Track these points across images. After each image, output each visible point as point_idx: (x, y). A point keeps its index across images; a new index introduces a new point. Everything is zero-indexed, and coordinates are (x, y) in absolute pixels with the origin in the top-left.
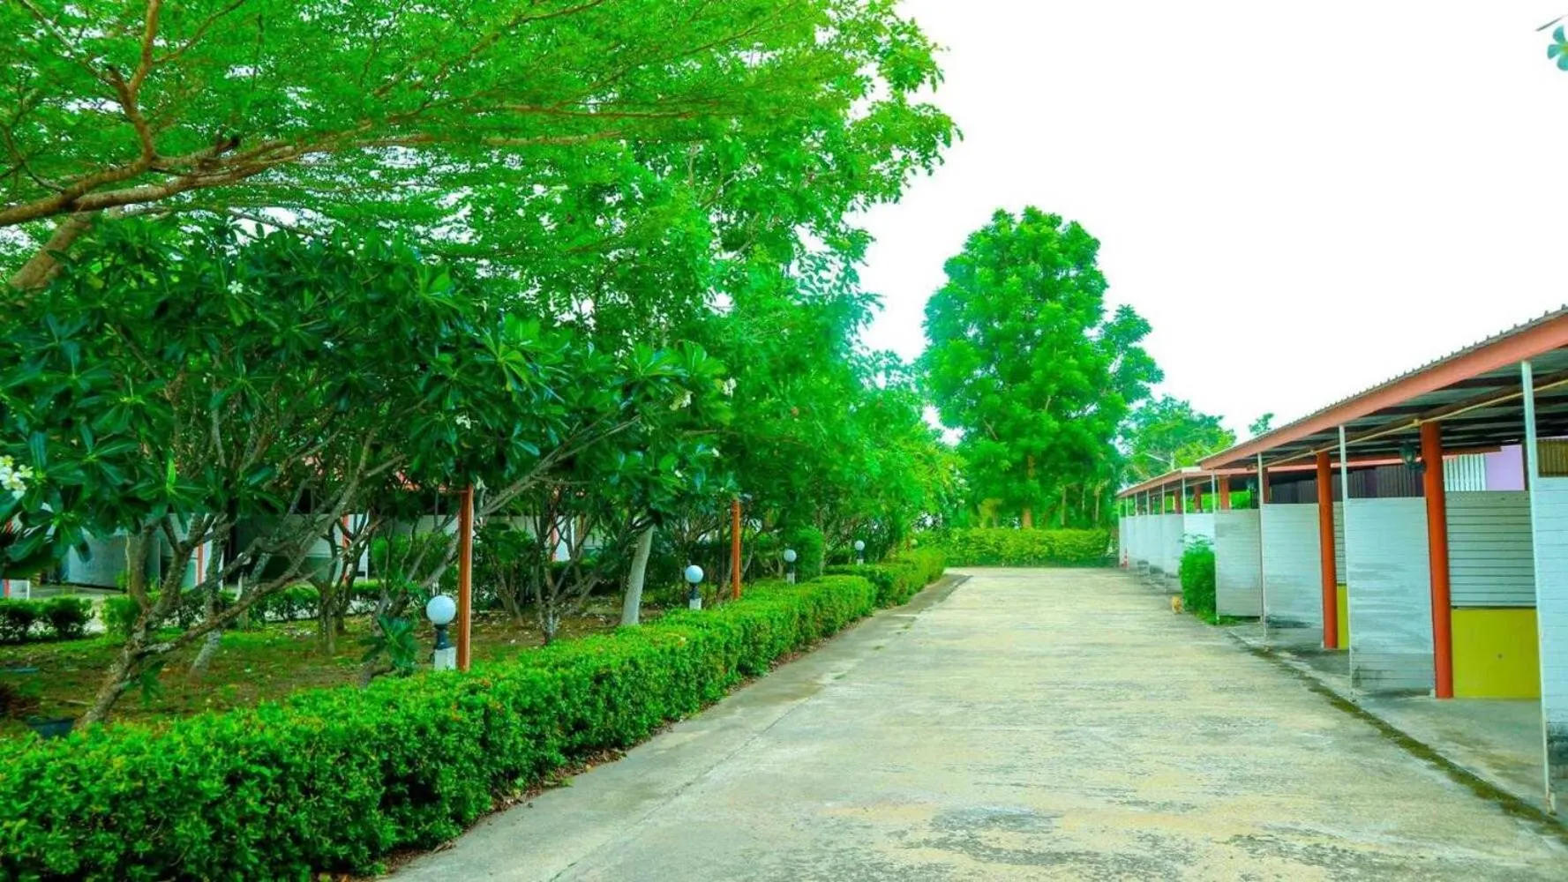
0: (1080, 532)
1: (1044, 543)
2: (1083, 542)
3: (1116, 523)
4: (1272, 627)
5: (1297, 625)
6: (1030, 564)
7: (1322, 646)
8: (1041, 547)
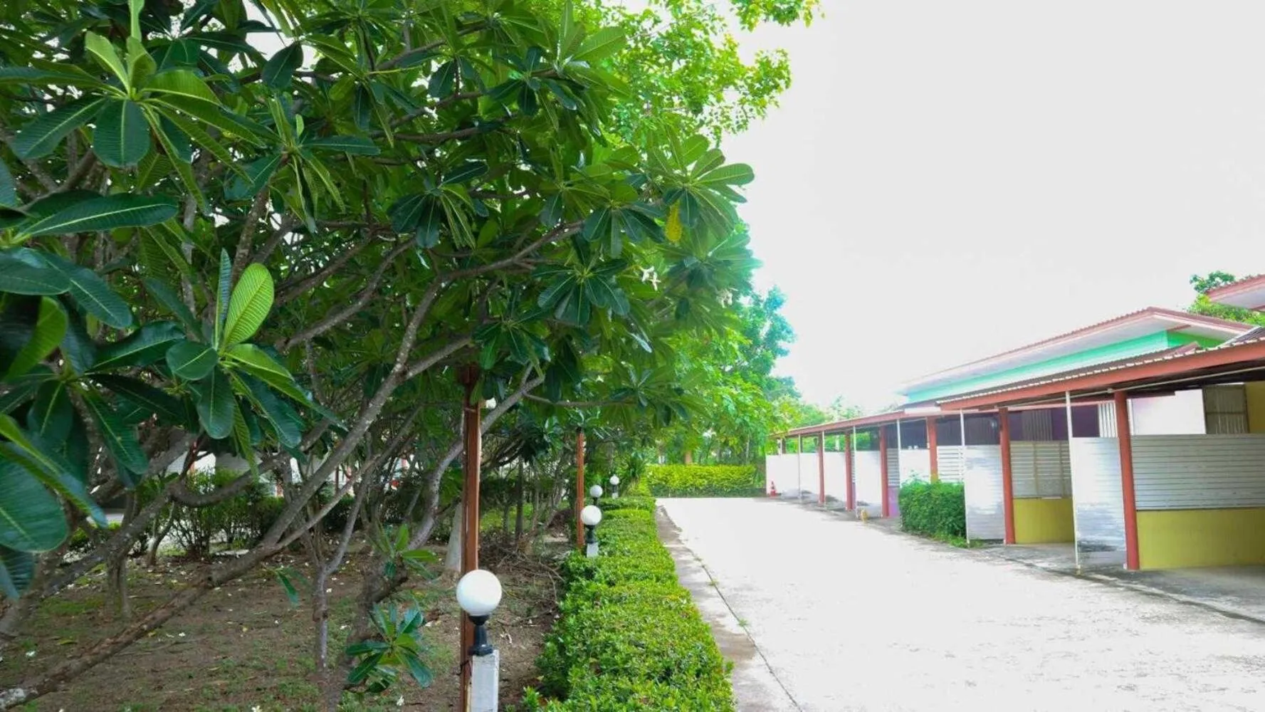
0: (733, 468)
1: (704, 477)
2: (736, 476)
3: (763, 461)
4: (1083, 551)
5: (1104, 548)
6: (692, 495)
7: (1125, 567)
8: (701, 481)
